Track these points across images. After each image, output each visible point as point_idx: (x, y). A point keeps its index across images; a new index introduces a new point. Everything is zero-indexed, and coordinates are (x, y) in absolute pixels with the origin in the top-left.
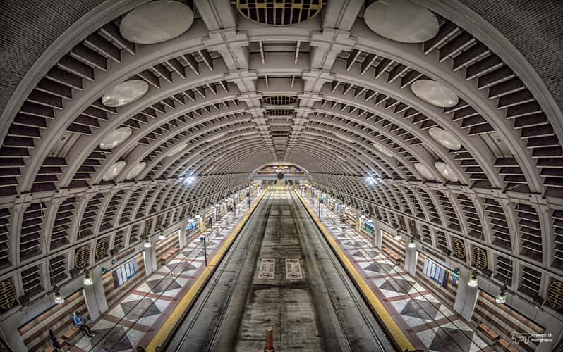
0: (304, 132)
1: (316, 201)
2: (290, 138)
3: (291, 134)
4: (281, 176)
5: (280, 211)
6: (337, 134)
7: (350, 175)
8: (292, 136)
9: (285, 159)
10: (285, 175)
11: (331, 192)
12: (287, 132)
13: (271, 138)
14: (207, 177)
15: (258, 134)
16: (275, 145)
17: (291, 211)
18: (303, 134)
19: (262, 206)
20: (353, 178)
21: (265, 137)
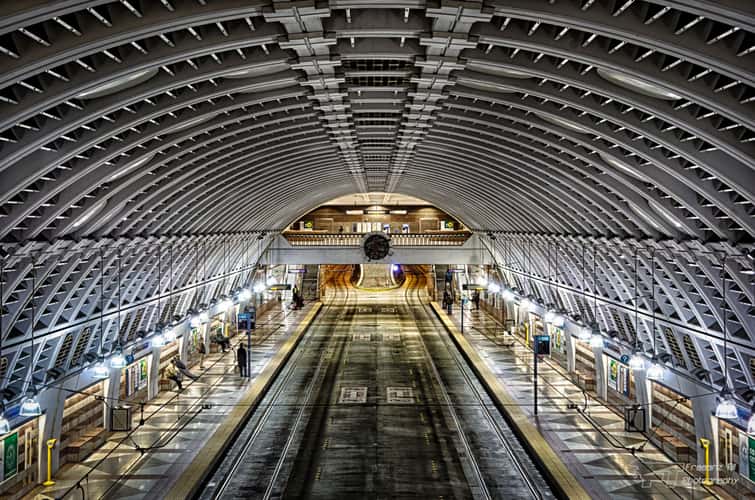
0: (474, 64)
1: (522, 350)
2: (415, 88)
3: (419, 72)
4: (376, 247)
5: (374, 391)
6: (604, 68)
7: (663, 237)
8: (423, 82)
9: (393, 180)
10: (395, 241)
11: (584, 307)
12: (402, 65)
13: (341, 88)
14: (78, 247)
15: (288, 73)
16: (355, 119)
17: (421, 387)
18: (469, 72)
19: (303, 370)
20: (677, 247)
21: (316, 84)
